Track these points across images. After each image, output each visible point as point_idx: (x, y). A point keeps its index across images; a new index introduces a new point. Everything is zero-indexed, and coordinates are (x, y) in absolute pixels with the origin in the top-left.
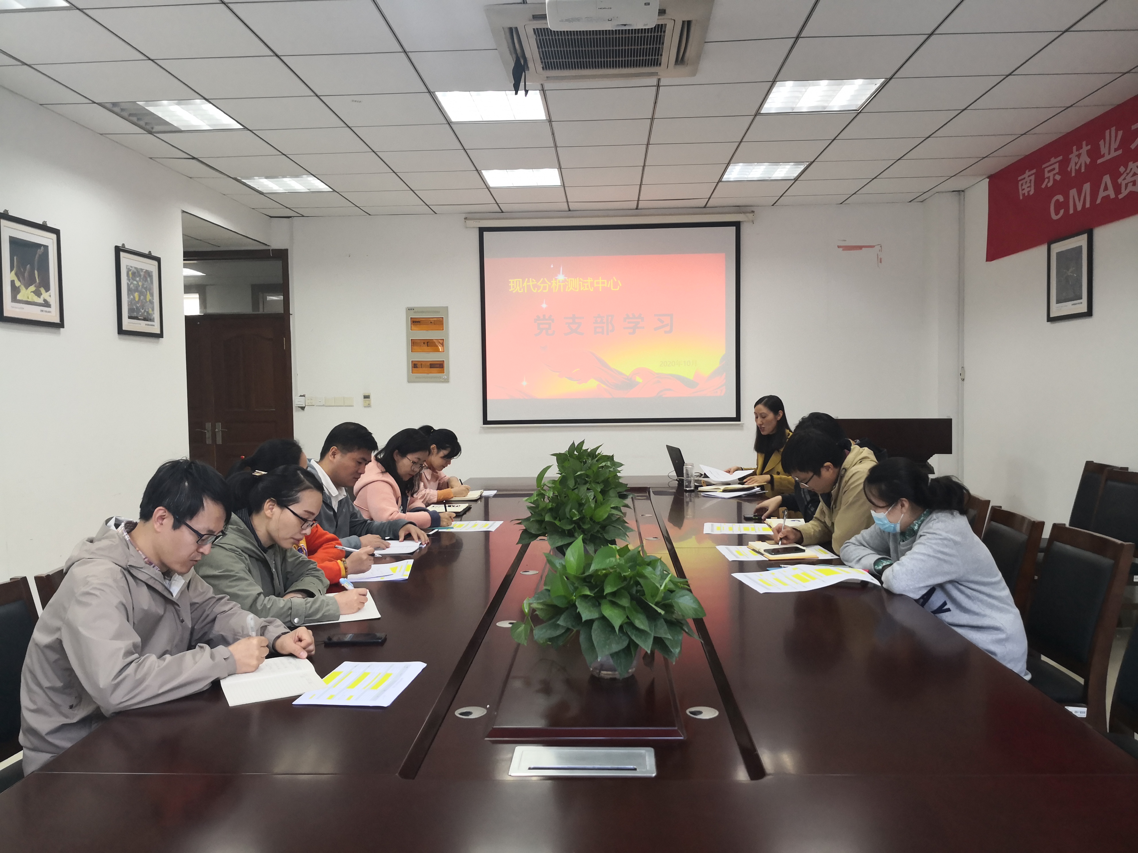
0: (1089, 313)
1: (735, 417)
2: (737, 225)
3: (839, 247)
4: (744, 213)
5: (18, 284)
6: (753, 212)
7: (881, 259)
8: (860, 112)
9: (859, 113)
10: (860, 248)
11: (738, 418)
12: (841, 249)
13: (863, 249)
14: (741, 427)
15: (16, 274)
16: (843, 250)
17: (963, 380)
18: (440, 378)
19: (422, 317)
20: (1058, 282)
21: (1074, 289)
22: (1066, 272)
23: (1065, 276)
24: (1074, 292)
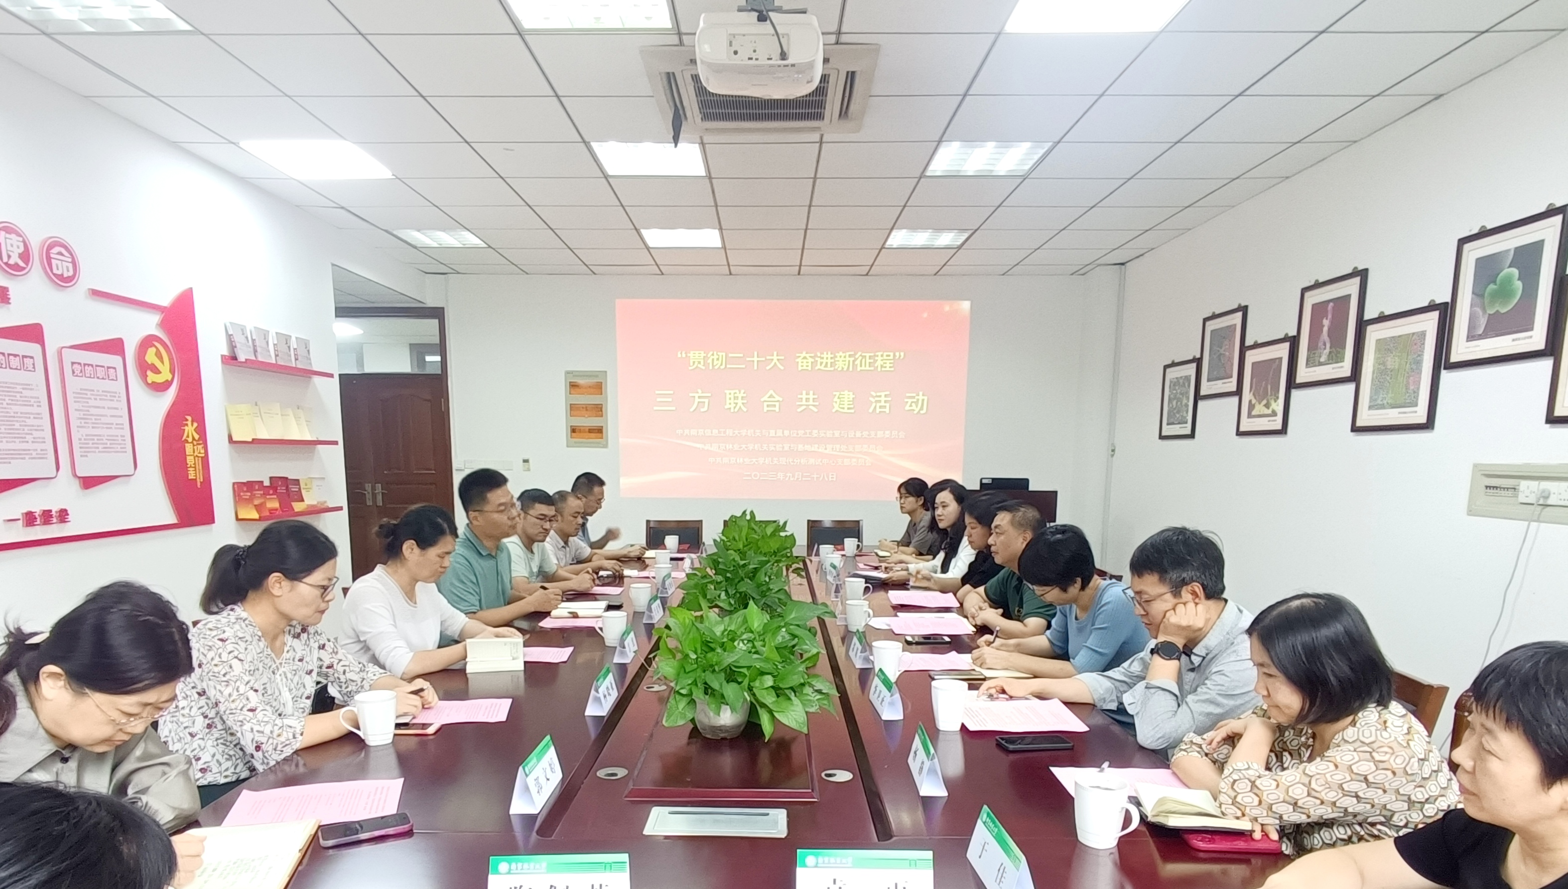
0: (1238, 392)
8: (1026, 177)
17: (1112, 456)
18: (599, 443)
19: (581, 381)
20: (1211, 360)
21: (1225, 368)
22: (1219, 351)
23: (1218, 354)
24: (1226, 371)
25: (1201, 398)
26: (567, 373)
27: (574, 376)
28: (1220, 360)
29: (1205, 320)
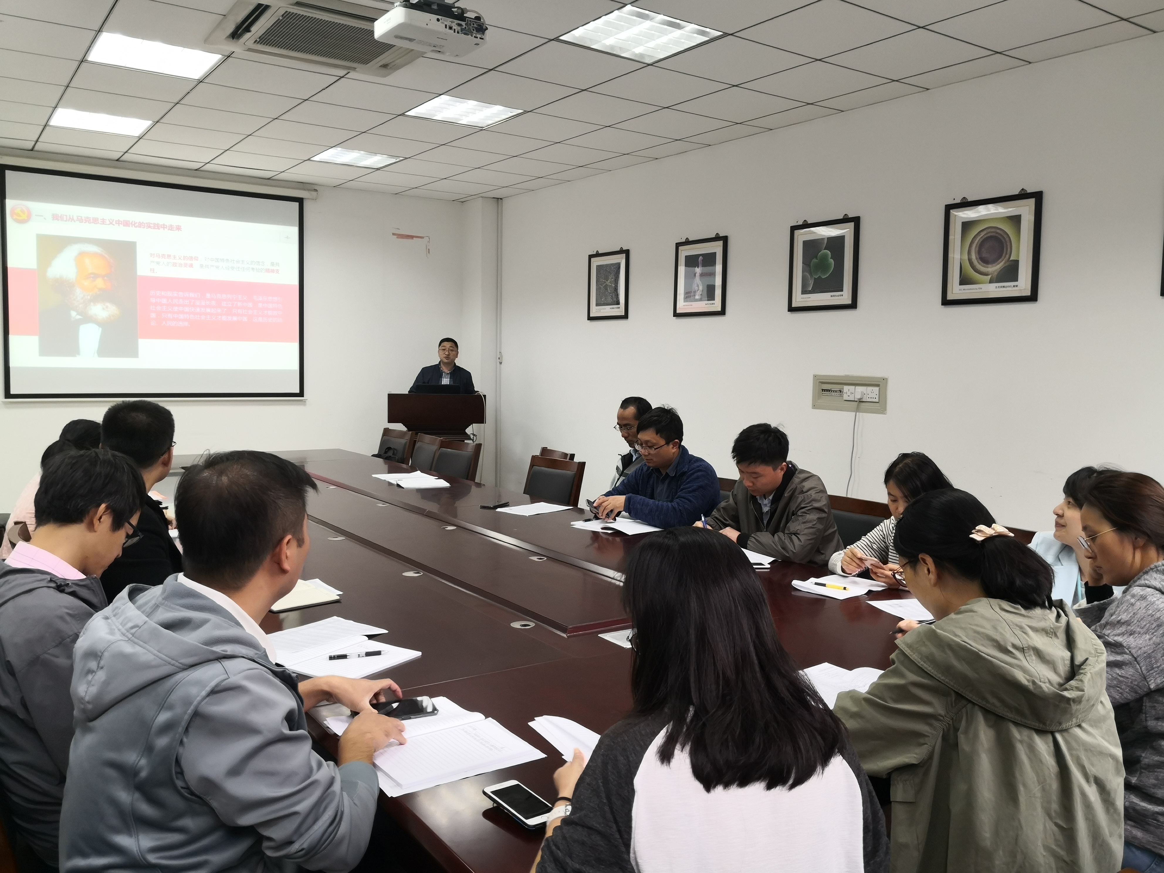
0: (626, 316)
1: (299, 392)
2: (300, 201)
3: (394, 234)
4: (309, 190)
6: (316, 190)
7: (429, 249)
8: (484, 130)
9: (482, 130)
10: (412, 237)
11: (301, 394)
12: (396, 236)
13: (414, 238)
14: (304, 402)
16: (397, 238)
17: (501, 363)
20: (598, 289)
21: (612, 296)
22: (605, 282)
23: (604, 285)
24: (612, 299)
25: (590, 318)
28: (606, 289)
29: (591, 257)
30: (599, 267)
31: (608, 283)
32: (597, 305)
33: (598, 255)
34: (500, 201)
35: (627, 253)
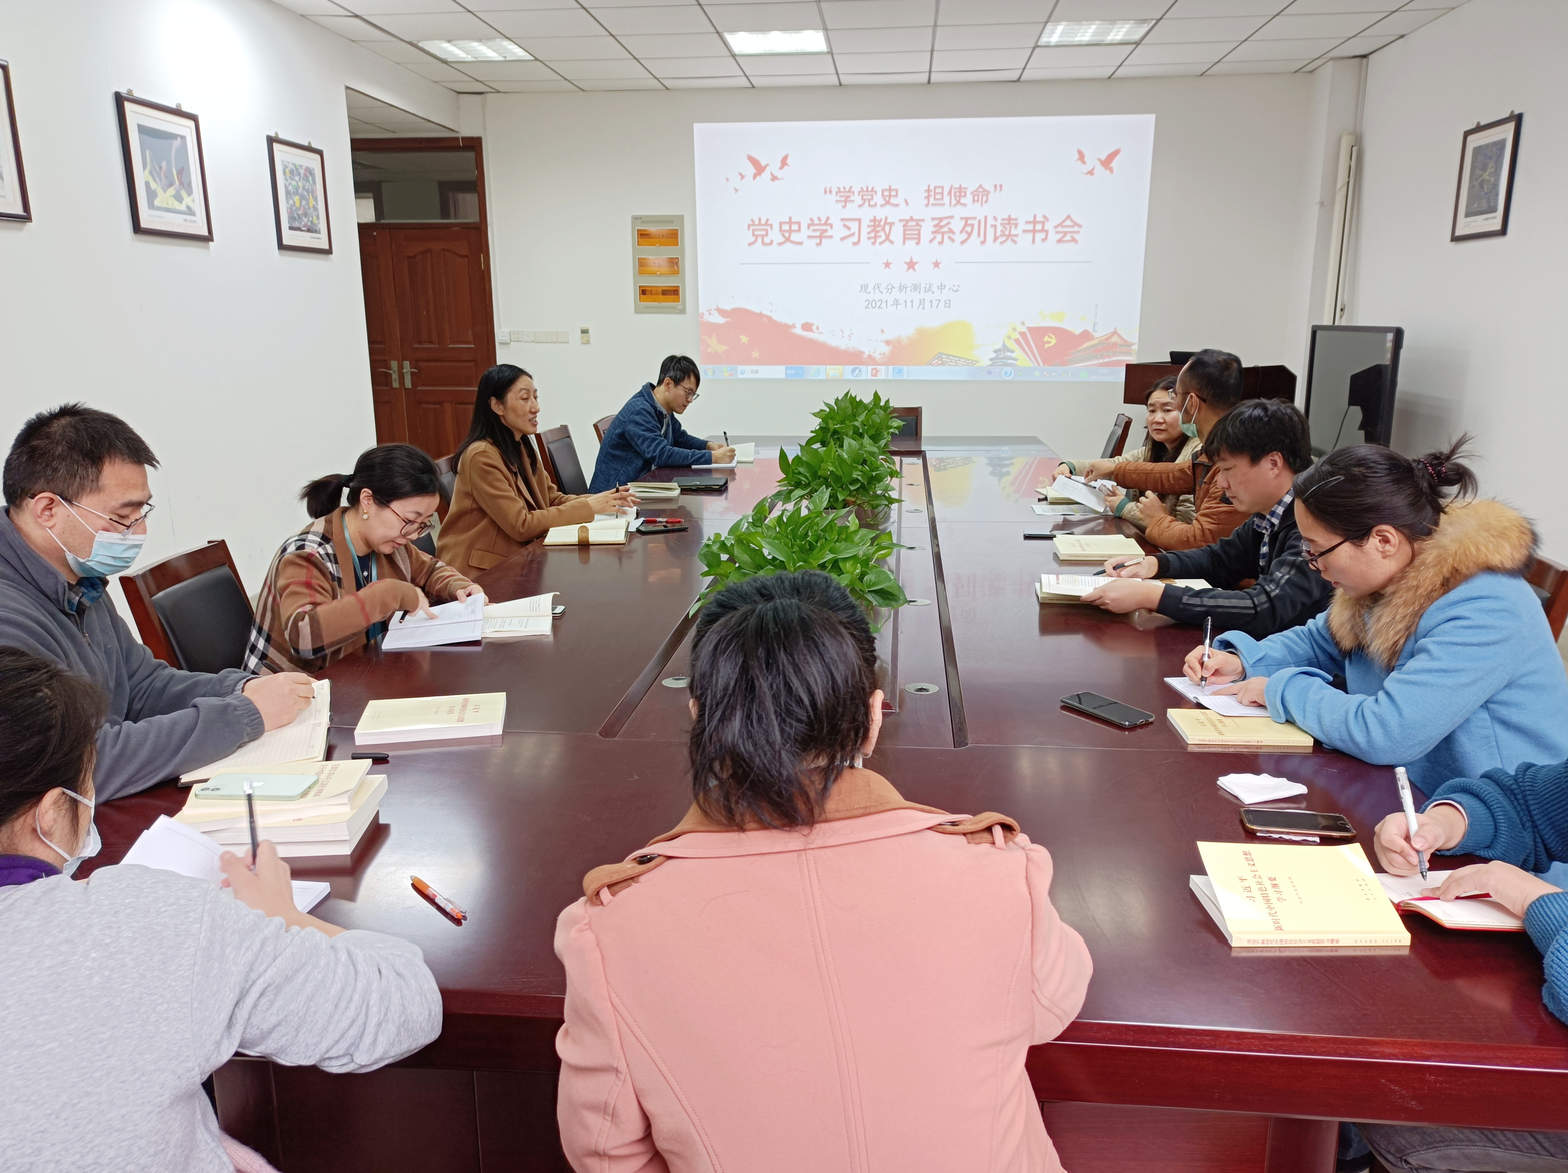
0: (1503, 231)
5: (153, 186)
15: (151, 173)
18: (675, 308)
19: (652, 229)
20: (1471, 188)
21: (1488, 198)
22: (1481, 175)
23: (1479, 181)
24: (1488, 202)
25: (1455, 239)
26: (635, 218)
27: (642, 222)
28: (1482, 187)
29: (1467, 134)
30: (1477, 150)
31: (1486, 176)
32: (1468, 215)
33: (1479, 129)
34: (1365, 60)
35: (1518, 119)
